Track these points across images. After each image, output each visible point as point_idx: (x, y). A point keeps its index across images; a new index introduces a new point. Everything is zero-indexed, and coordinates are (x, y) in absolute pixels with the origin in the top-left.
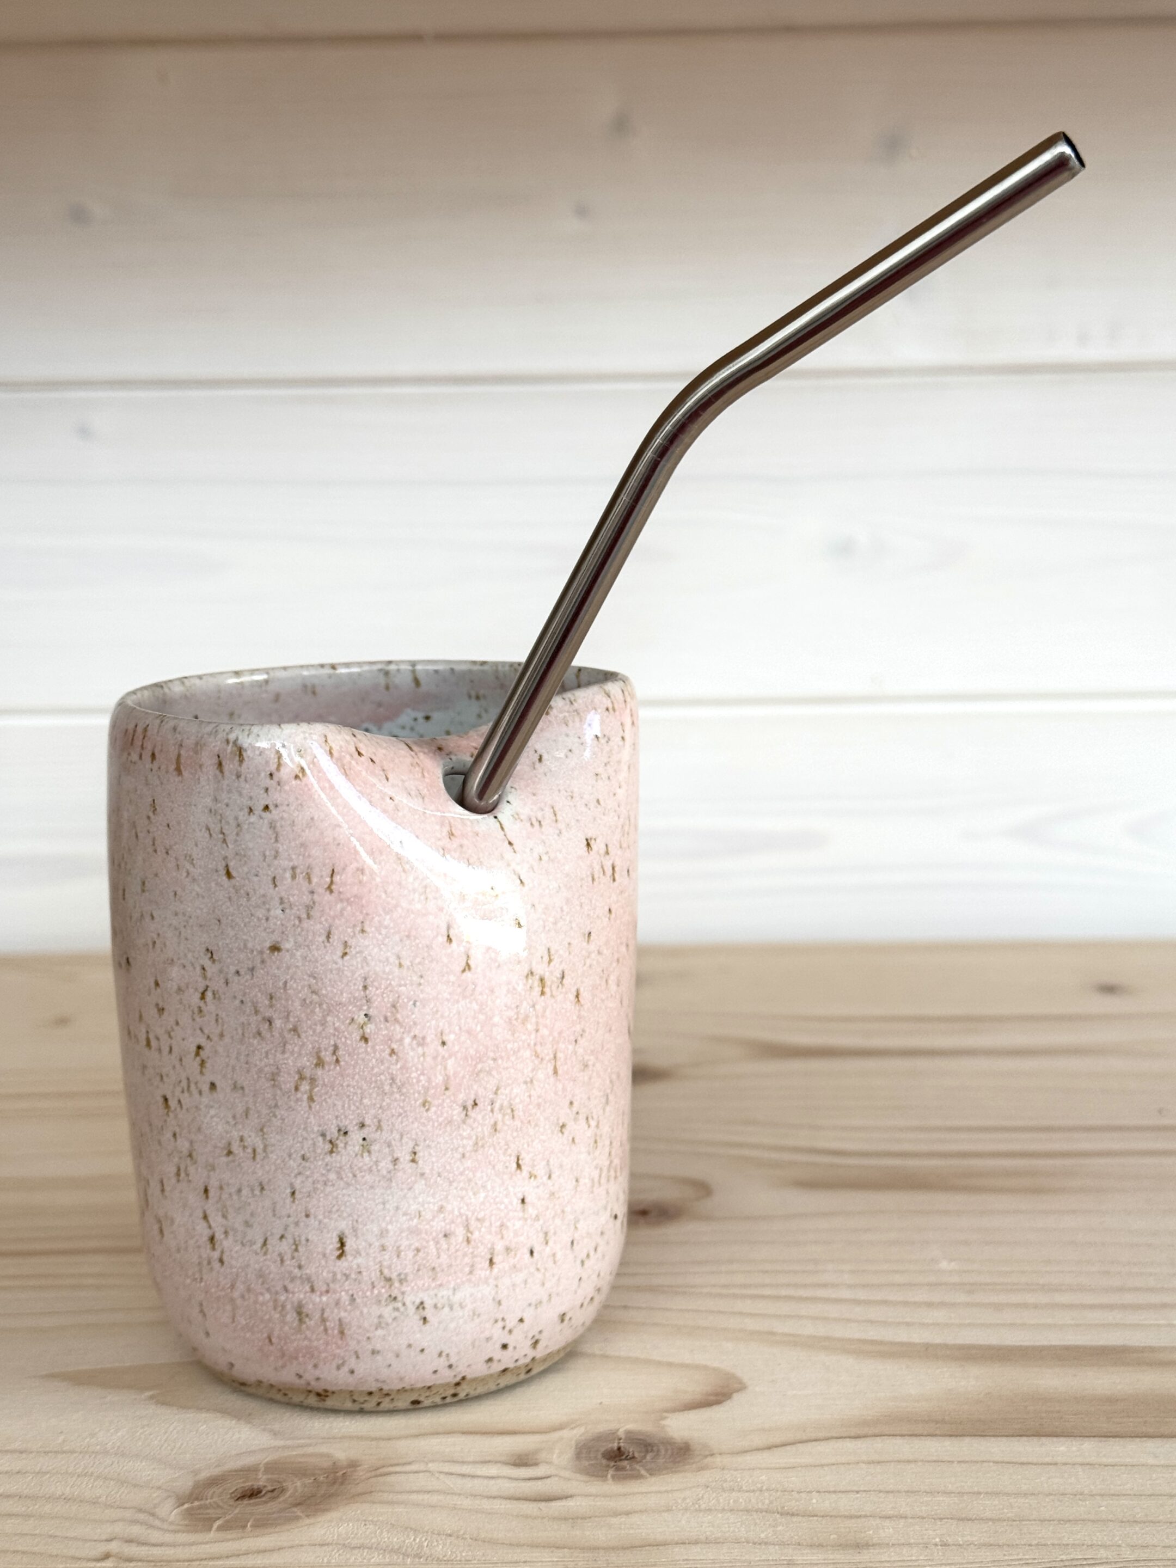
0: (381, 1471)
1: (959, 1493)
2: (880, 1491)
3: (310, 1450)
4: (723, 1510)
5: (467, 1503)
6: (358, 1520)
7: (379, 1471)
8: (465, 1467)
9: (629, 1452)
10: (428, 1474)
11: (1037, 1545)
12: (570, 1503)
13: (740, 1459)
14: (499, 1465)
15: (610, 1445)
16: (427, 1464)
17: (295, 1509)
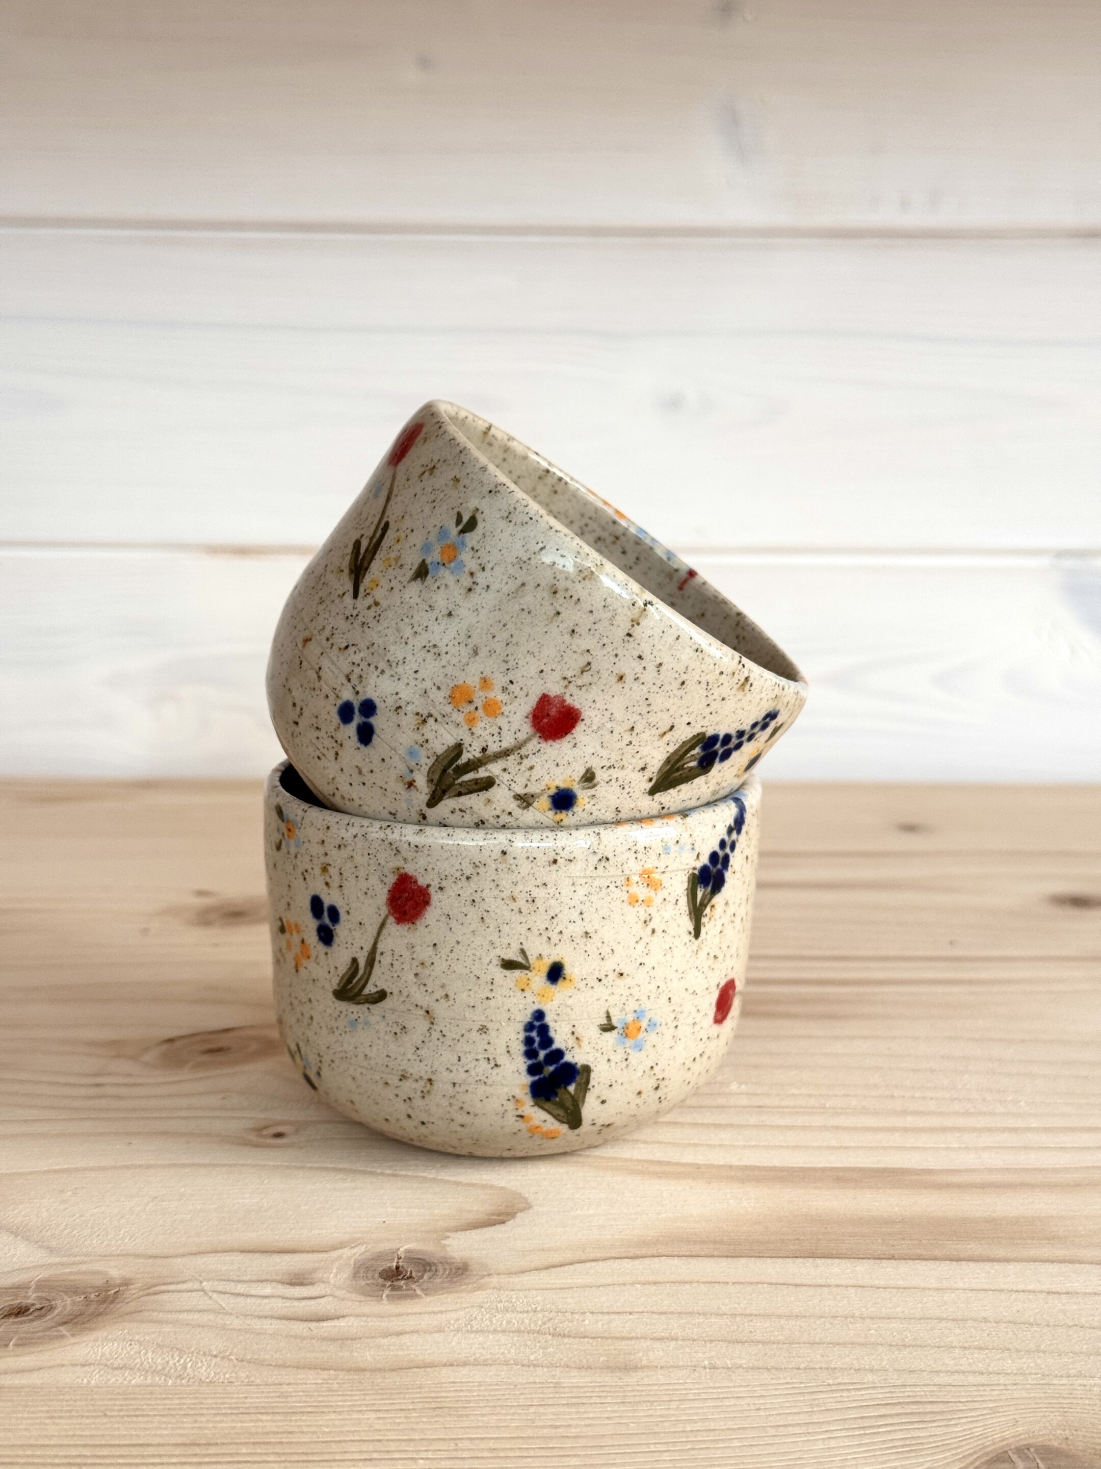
0: (154, 1289)
1: (731, 1315)
2: (653, 1313)
3: (84, 1267)
4: (495, 1331)
5: (237, 1323)
6: (124, 1340)
7: (151, 1289)
8: (239, 1286)
9: (407, 1271)
10: (202, 1293)
11: (805, 1369)
12: (342, 1323)
13: (515, 1279)
14: (274, 1284)
15: (389, 1265)
16: (201, 1282)
17: (61, 1328)
